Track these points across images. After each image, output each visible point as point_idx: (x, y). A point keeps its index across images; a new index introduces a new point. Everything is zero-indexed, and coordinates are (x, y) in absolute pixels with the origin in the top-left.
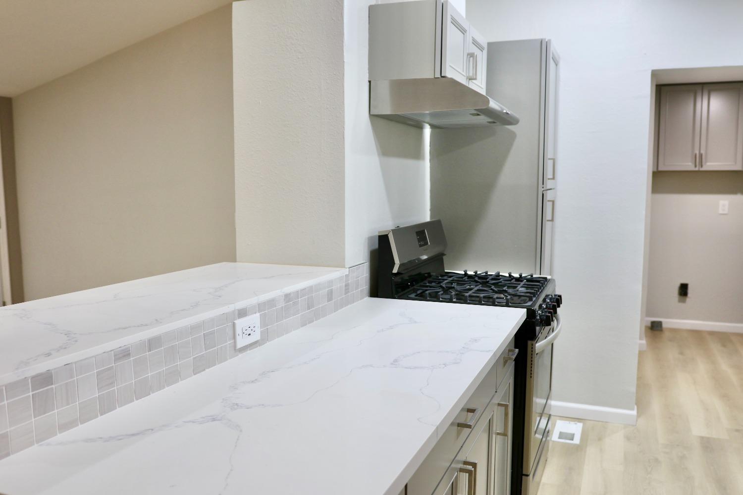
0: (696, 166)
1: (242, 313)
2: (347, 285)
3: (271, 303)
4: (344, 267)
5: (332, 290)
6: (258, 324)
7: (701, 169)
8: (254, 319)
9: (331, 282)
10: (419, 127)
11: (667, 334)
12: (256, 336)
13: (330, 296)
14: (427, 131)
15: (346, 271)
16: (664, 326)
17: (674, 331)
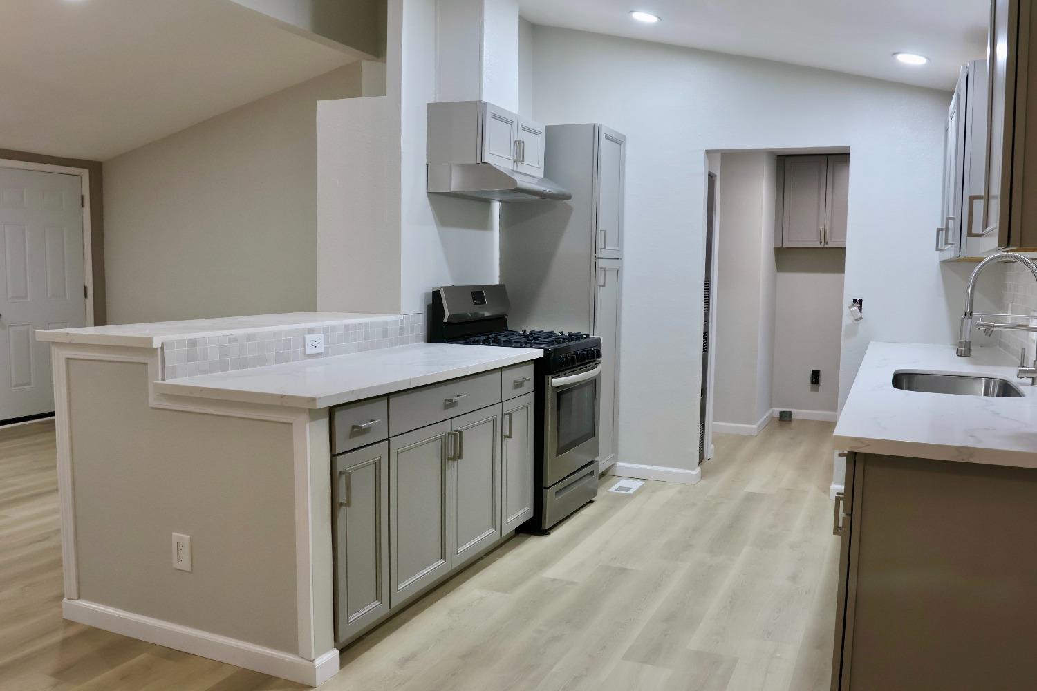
0: (821, 243)
1: (311, 331)
2: (401, 328)
3: (333, 329)
4: (400, 314)
5: (386, 330)
6: (322, 340)
7: (826, 246)
8: (319, 337)
9: (386, 323)
10: (487, 202)
11: (793, 424)
12: (320, 349)
13: (385, 333)
14: (496, 206)
15: (401, 317)
16: (793, 416)
17: (803, 422)
